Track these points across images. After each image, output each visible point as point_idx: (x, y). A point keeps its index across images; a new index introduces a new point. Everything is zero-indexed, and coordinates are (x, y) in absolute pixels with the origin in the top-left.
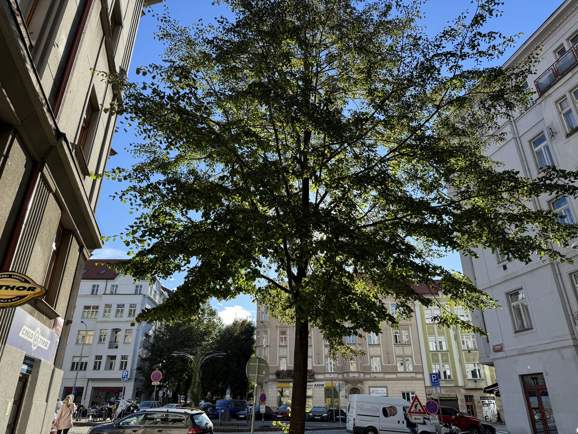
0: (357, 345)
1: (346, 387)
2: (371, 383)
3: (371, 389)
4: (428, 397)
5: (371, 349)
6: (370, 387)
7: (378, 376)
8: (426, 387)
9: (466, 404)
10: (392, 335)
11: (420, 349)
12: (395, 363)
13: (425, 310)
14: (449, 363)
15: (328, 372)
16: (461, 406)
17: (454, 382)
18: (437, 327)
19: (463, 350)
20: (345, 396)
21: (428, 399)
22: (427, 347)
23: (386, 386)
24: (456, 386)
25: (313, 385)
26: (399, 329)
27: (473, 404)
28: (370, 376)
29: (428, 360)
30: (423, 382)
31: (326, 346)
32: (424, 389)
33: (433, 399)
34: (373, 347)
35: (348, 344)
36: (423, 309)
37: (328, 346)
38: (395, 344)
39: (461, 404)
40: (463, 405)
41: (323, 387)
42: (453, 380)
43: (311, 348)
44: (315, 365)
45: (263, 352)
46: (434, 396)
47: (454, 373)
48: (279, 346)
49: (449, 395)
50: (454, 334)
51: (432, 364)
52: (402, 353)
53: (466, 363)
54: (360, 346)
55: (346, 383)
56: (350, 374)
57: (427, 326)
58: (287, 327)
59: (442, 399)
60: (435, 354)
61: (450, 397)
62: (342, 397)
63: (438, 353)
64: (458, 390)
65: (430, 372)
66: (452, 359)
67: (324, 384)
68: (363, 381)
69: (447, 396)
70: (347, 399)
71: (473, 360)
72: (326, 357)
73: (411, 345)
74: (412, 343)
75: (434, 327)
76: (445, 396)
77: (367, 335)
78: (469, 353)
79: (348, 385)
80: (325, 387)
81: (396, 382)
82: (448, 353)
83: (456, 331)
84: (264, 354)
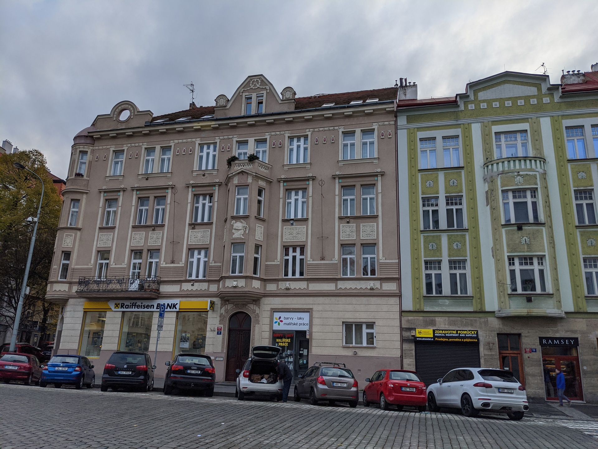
0: (252, 219)
1: (223, 311)
2: (277, 302)
3: (277, 315)
4: (406, 334)
5: (287, 228)
6: (274, 310)
7: (295, 286)
8: (402, 312)
9: (500, 353)
10: (337, 198)
11: (398, 226)
12: (336, 259)
13: (421, 140)
14: (466, 258)
15: (190, 278)
16: (486, 359)
17: (474, 301)
18: (445, 176)
19: (504, 226)
20: (218, 329)
21: (404, 340)
22: (415, 221)
23: (310, 308)
24: (478, 311)
25: (153, 306)
26: (355, 186)
27: (519, 355)
28: (278, 286)
29: (415, 250)
30: (397, 300)
31: (193, 226)
32: (397, 316)
33: (417, 339)
34: (292, 224)
35: (233, 218)
36: (415, 136)
37: (196, 227)
38: (340, 218)
39: (487, 352)
40: (491, 355)
41: (174, 310)
42: (473, 297)
43: (161, 232)
44: (163, 265)
45: (64, 239)
46: (420, 333)
47: (477, 280)
48: (100, 228)
49: (459, 332)
50: (487, 189)
51: (423, 259)
52: (355, 236)
53: (508, 256)
54: (261, 222)
55: (223, 302)
56: (227, 280)
57: (421, 175)
58: (119, 191)
59: (439, 339)
60: (433, 236)
61: (459, 337)
62: (212, 331)
63: (440, 236)
64: (483, 320)
65: (416, 278)
66: (475, 248)
67: (177, 304)
68: (259, 296)
69: (454, 334)
70: (220, 336)
71: (528, 249)
72: (189, 249)
73: (377, 219)
74: (380, 214)
75: (437, 177)
76: (447, 333)
77: (281, 201)
78: (520, 232)
79: (226, 306)
80: (178, 310)
81: (333, 299)
82: (465, 235)
83: (492, 182)
84: (66, 244)
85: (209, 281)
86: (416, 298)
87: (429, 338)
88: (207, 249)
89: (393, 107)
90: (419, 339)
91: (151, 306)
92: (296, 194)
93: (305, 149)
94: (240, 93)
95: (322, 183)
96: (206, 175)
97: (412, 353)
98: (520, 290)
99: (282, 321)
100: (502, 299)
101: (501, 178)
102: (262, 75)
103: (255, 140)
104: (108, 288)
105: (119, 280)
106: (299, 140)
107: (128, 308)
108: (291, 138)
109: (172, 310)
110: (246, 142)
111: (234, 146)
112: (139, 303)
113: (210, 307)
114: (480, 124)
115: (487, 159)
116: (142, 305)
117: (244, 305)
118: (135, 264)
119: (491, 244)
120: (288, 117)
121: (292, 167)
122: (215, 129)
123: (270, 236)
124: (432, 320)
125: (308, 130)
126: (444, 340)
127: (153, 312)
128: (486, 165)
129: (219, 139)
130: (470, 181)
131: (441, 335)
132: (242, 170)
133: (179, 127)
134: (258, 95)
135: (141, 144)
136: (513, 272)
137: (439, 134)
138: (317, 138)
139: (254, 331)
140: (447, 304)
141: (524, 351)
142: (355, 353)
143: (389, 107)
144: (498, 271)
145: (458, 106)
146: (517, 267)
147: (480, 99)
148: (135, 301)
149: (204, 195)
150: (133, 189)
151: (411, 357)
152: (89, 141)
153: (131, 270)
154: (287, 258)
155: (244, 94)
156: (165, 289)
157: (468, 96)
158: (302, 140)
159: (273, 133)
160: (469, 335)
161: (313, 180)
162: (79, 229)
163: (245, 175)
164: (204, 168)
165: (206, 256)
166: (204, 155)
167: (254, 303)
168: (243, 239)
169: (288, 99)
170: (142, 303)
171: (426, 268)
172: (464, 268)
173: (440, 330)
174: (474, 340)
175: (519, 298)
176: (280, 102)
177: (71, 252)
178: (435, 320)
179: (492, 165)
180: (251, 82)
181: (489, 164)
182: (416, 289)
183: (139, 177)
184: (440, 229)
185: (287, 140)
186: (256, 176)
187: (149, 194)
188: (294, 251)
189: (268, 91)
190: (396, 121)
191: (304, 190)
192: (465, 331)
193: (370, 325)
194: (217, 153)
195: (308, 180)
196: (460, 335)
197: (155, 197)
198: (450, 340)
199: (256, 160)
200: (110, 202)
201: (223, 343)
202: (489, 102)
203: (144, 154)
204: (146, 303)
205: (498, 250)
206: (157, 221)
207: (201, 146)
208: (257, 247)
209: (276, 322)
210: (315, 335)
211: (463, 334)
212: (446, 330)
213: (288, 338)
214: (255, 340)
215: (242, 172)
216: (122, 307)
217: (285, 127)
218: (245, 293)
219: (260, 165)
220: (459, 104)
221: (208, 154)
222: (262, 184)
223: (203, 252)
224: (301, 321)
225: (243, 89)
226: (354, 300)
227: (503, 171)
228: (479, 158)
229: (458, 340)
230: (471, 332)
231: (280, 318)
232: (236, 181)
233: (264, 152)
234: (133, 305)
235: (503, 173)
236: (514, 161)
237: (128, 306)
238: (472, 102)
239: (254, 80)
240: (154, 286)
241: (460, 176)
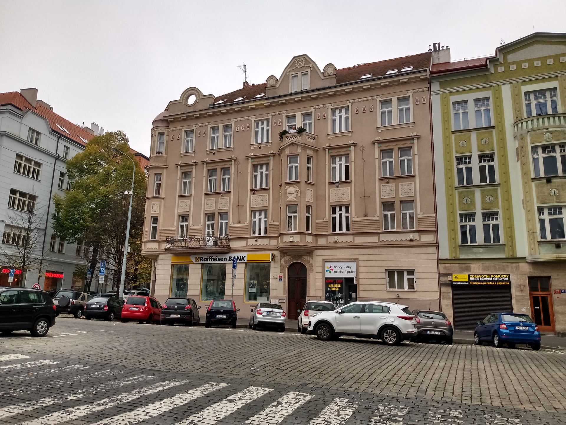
0: (303, 184)
1: (282, 262)
2: (327, 254)
4: (443, 279)
6: (326, 261)
7: (342, 240)
8: (439, 260)
9: (530, 294)
10: (377, 162)
11: (434, 183)
12: (378, 215)
13: (454, 103)
14: (498, 210)
15: (254, 235)
16: (517, 299)
17: (506, 249)
18: (477, 135)
19: (533, 180)
20: (279, 277)
21: (441, 284)
22: (450, 178)
23: (356, 258)
24: (510, 257)
25: (226, 258)
26: (393, 149)
27: (548, 296)
28: (327, 240)
29: (450, 205)
30: (435, 249)
31: (254, 191)
32: (435, 263)
33: (454, 283)
34: (337, 186)
35: (287, 183)
36: (448, 101)
37: (256, 192)
38: (381, 179)
39: (519, 294)
40: (522, 296)
41: (243, 261)
42: (505, 245)
43: (228, 197)
44: (232, 225)
45: (152, 207)
46: (456, 278)
47: (509, 229)
48: (179, 197)
49: (492, 276)
50: (517, 146)
51: (458, 212)
52: (395, 194)
53: (538, 207)
54: (310, 186)
55: (282, 254)
56: (285, 236)
57: (455, 136)
58: (192, 165)
59: (473, 283)
60: (467, 192)
61: (492, 281)
62: (274, 278)
63: (473, 191)
64: (514, 265)
65: (452, 230)
66: (507, 201)
67: (245, 257)
68: (311, 249)
69: (487, 278)
70: (282, 283)
71: (557, 200)
72: (252, 211)
73: (414, 178)
74: (417, 174)
75: (470, 137)
76: (481, 278)
77: (327, 166)
78: (549, 185)
79: (285, 257)
80: (246, 262)
81: (376, 250)
82: (497, 190)
83: (522, 139)
84: (153, 211)
85: (270, 237)
86: (453, 247)
87: (465, 282)
88: (266, 211)
89: (427, 75)
90: (455, 283)
91: (224, 258)
92: (340, 160)
93: (347, 118)
94: (287, 72)
95: (363, 149)
96: (262, 148)
97: (449, 296)
98: (549, 238)
99: (332, 270)
100: (532, 246)
101: (530, 135)
102: (305, 55)
103: (302, 114)
104: (189, 245)
105: (198, 238)
106: (340, 111)
107: (206, 261)
108: (334, 110)
109: (241, 262)
110: (294, 117)
111: (284, 121)
112: (214, 256)
113: (272, 259)
114: (509, 85)
115: (517, 117)
116: (217, 258)
117: (300, 257)
118: (209, 225)
119: (522, 197)
120: (330, 91)
121: (335, 136)
122: (267, 107)
123: (318, 197)
124: (467, 267)
125: (348, 102)
126: (478, 283)
127: (226, 263)
128: (516, 123)
129: (271, 115)
130: (501, 139)
131: (475, 279)
132: (292, 142)
133: (237, 108)
134: (303, 73)
135: (207, 124)
136: (542, 222)
137: (470, 97)
138: (357, 108)
139: (309, 278)
140: (481, 252)
141: (554, 292)
142: (398, 296)
143: (422, 75)
144: (528, 221)
145: (489, 70)
146: (547, 217)
147: (509, 61)
148: (211, 255)
149: (262, 166)
150: (203, 163)
151: (449, 299)
152: (164, 124)
153: (206, 230)
154: (334, 215)
155: (291, 74)
156: (234, 244)
157: (498, 59)
158: (344, 111)
159: (317, 107)
160: (502, 279)
161: (355, 146)
162: (163, 198)
163: (295, 146)
164: (259, 142)
165: (266, 217)
166: (260, 129)
167: (308, 255)
168: (296, 201)
169: (329, 75)
170: (217, 257)
171: (461, 221)
172: (497, 219)
173: (474, 275)
174: (506, 283)
175: (548, 245)
176: (323, 78)
177: (158, 217)
178: (470, 266)
179: (522, 123)
180: (296, 62)
181: (518, 122)
182: (452, 239)
183: (207, 153)
184: (473, 184)
185: (330, 112)
186: (304, 146)
187: (216, 166)
188: (341, 209)
189: (312, 69)
190: (430, 88)
191: (347, 156)
192: (498, 275)
193: (411, 272)
194: (270, 128)
195: (350, 147)
196: (494, 279)
197: (222, 169)
198: (484, 283)
199: (304, 132)
200: (186, 175)
201: (284, 288)
202: (518, 64)
203: (210, 132)
204: (220, 256)
205: (528, 202)
206: (224, 189)
207: (257, 123)
208: (308, 208)
209: (327, 271)
210: (361, 281)
211: (496, 278)
212: (480, 275)
213: (338, 284)
214: (311, 286)
215: (293, 144)
216: (201, 260)
217: (328, 101)
218: (300, 246)
219: (307, 136)
220: (489, 68)
221: (263, 129)
222: (310, 152)
223: (263, 214)
224: (349, 270)
225: (290, 69)
226: (395, 250)
227: (532, 129)
228: (509, 118)
229: (492, 283)
230: (503, 276)
231: (331, 267)
232: (287, 152)
233: (310, 124)
234: (210, 259)
235: (532, 130)
236: (543, 119)
237: (206, 260)
238: (501, 65)
239: (299, 60)
240: (225, 243)
241: (491, 135)
